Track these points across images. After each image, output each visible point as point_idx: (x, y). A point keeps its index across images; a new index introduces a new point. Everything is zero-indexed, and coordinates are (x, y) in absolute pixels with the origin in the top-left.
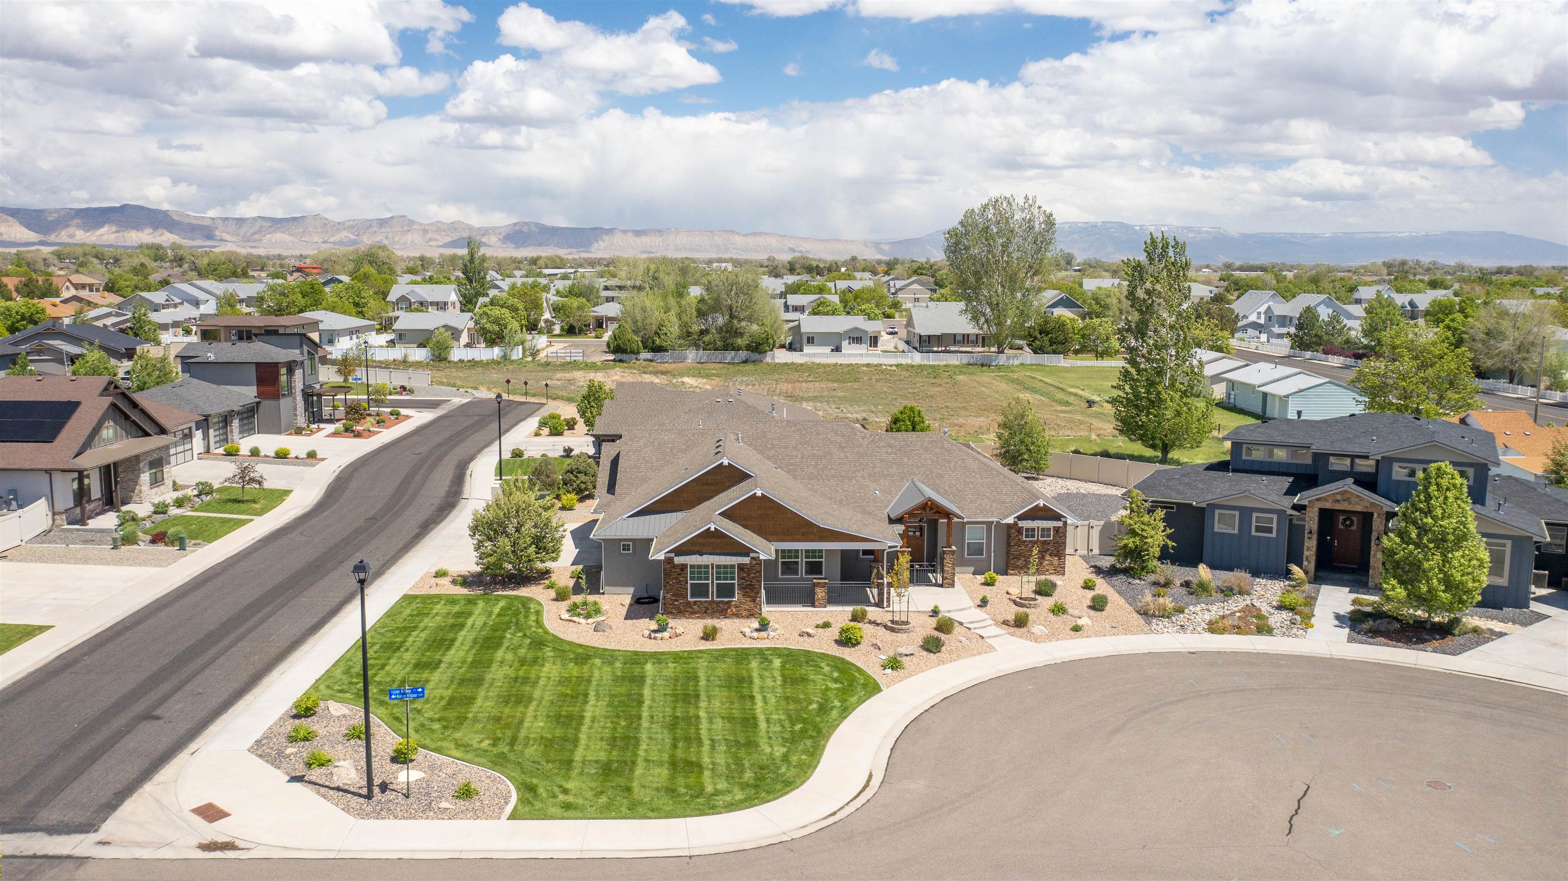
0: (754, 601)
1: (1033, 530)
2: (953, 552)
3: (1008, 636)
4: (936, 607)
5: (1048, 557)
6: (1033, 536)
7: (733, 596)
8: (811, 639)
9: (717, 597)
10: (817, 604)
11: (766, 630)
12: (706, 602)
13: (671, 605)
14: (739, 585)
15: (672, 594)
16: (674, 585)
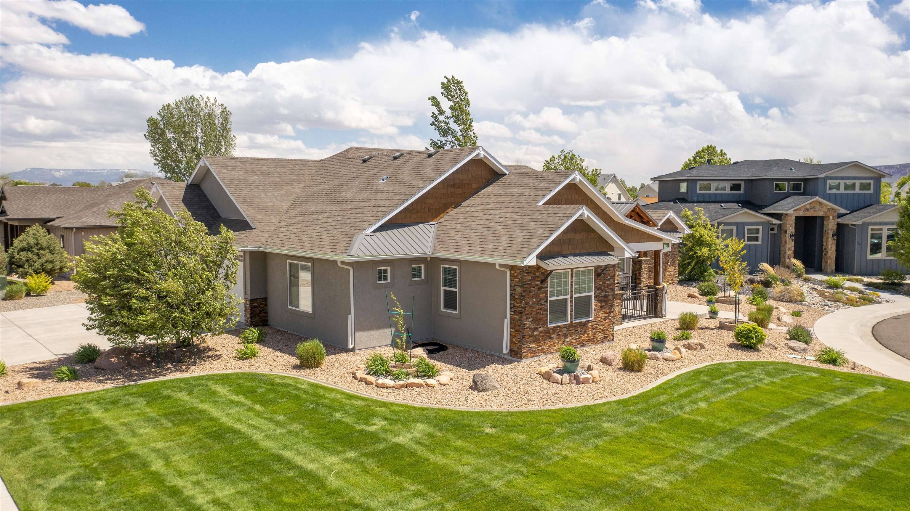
0: (609, 319)
7: (588, 315)
9: (576, 318)
12: (565, 326)
13: (530, 336)
14: (595, 297)
15: (531, 319)
16: (534, 306)
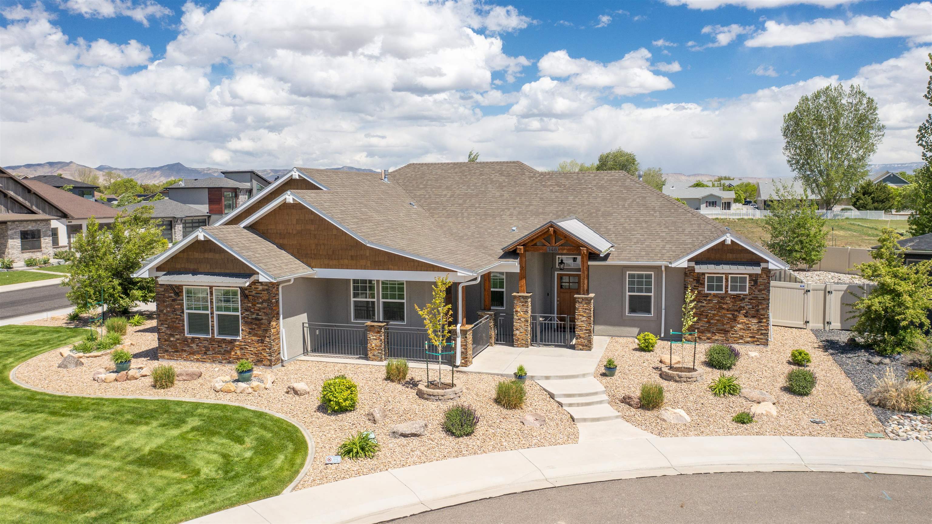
0: (262, 342)
1: (720, 279)
2: (588, 301)
3: (620, 420)
4: (521, 369)
5: (742, 319)
6: (719, 288)
7: (237, 334)
8: (297, 397)
9: (220, 333)
10: (370, 355)
11: (247, 380)
12: (206, 339)
13: (166, 341)
14: (243, 318)
15: (167, 326)
16: (169, 314)
